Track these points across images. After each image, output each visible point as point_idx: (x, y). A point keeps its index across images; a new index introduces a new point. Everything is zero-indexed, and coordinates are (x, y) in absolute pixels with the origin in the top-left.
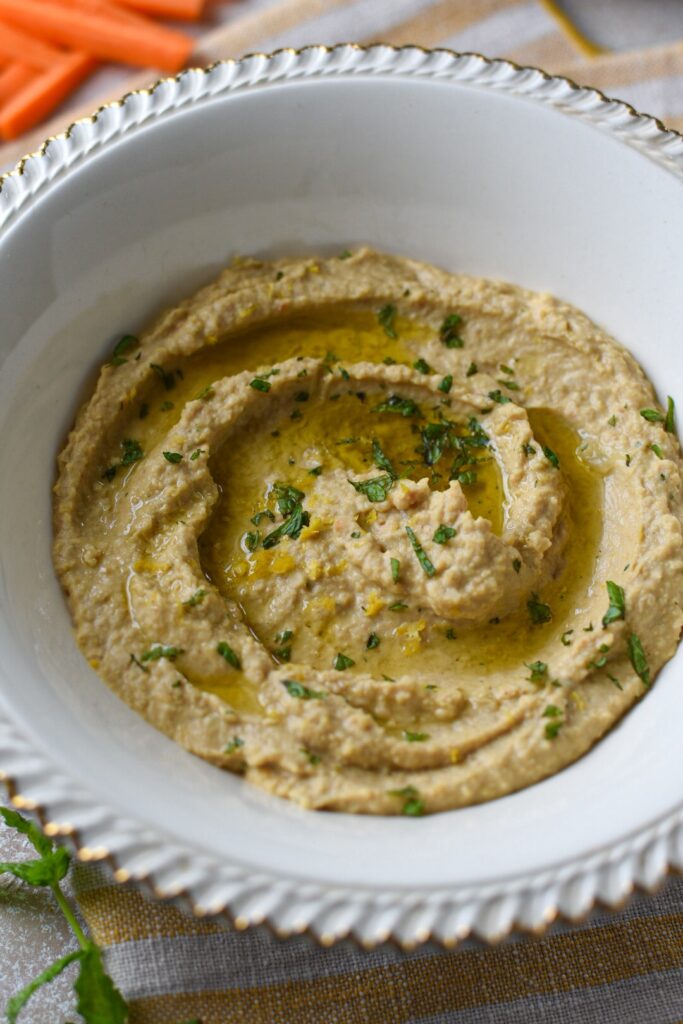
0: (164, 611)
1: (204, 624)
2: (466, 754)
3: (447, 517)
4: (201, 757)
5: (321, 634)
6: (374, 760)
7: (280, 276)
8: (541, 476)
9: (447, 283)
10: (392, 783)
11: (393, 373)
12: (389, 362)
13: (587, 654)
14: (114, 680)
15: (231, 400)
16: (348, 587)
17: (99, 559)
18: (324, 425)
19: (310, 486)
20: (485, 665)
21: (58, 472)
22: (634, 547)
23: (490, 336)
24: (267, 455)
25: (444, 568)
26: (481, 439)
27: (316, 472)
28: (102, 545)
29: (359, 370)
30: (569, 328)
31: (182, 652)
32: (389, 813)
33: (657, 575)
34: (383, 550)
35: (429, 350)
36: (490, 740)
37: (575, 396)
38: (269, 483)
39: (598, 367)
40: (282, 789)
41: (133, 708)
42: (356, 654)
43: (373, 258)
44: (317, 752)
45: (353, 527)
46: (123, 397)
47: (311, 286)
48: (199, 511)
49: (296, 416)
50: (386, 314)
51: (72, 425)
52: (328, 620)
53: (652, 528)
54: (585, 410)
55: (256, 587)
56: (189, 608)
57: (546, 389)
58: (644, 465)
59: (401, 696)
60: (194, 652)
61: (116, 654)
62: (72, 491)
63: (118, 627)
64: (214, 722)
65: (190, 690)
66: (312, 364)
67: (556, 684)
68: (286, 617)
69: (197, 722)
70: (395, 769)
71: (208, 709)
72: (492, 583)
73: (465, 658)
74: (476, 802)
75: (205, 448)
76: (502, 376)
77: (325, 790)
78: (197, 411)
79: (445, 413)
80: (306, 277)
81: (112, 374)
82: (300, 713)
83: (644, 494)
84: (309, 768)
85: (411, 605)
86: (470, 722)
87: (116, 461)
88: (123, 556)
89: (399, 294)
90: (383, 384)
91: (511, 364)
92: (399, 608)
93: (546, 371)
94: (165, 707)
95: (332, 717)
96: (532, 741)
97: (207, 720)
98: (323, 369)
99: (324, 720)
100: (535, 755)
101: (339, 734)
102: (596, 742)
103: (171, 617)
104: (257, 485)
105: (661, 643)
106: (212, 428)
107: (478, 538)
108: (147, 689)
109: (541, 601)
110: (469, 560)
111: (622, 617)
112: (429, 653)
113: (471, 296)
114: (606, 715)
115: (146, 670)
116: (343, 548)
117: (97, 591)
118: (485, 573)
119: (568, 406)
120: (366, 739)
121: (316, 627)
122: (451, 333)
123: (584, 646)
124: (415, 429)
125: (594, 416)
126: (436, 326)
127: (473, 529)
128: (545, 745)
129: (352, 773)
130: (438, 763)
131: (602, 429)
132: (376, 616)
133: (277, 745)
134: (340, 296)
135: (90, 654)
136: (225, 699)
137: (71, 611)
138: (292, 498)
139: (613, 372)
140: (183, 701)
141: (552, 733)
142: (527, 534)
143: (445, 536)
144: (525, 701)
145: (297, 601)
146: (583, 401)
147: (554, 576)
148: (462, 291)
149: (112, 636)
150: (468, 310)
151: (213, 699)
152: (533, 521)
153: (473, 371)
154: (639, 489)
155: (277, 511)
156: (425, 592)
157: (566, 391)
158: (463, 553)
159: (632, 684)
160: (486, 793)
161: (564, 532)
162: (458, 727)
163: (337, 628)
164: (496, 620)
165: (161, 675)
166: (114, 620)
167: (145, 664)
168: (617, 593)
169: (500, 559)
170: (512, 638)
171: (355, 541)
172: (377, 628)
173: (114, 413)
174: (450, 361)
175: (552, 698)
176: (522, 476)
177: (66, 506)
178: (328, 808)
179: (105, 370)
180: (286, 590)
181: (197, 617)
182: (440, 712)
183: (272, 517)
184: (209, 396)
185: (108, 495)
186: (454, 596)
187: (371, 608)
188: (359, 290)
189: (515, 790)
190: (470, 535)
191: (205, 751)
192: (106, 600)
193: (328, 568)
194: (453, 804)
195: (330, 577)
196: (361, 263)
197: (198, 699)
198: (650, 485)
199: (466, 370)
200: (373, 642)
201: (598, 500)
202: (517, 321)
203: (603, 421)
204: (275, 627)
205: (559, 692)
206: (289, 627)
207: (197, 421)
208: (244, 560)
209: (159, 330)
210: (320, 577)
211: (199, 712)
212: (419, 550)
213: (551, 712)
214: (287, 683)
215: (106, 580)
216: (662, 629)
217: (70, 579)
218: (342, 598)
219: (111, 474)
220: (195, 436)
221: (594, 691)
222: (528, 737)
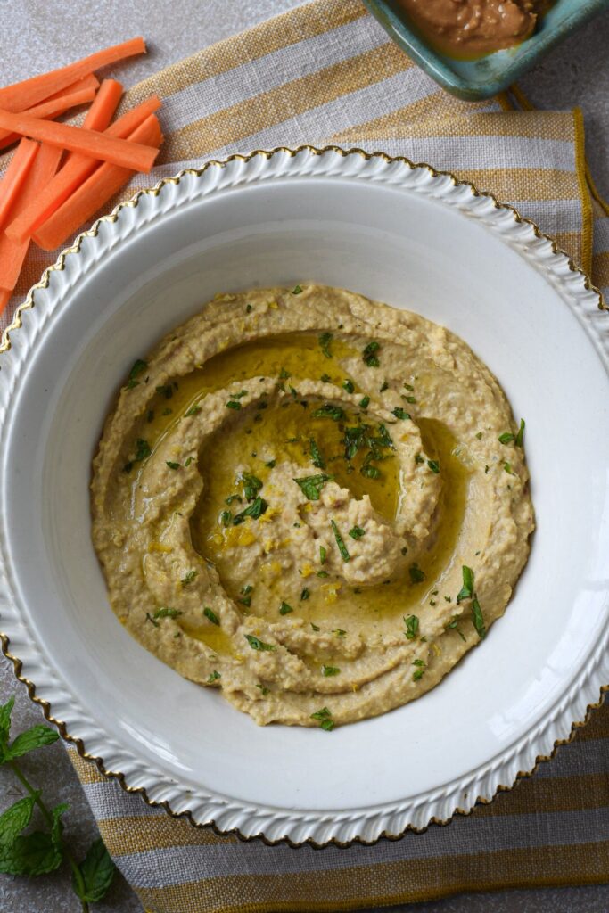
0: (169, 588)
1: (195, 595)
2: (362, 686)
3: (359, 523)
4: (193, 681)
5: (271, 587)
6: (304, 689)
7: (249, 309)
8: (425, 479)
9: (371, 314)
10: (314, 706)
11: (329, 391)
12: (326, 379)
13: (445, 619)
14: (136, 631)
15: (214, 416)
16: (290, 556)
17: (124, 541)
18: (277, 424)
19: (267, 476)
20: (378, 612)
21: (93, 472)
22: (484, 540)
23: (399, 358)
24: (237, 449)
25: (356, 556)
26: (387, 440)
27: (271, 465)
28: (125, 528)
29: (305, 387)
30: (455, 366)
31: (181, 613)
32: (312, 726)
33: (496, 565)
34: (316, 536)
35: (354, 367)
36: (378, 677)
37: (455, 410)
38: (239, 471)
39: (473, 397)
40: (244, 709)
41: (149, 650)
42: (293, 603)
43: (317, 294)
44: (267, 686)
45: (296, 518)
46: (136, 414)
47: (272, 320)
48: (191, 502)
49: (258, 419)
50: (326, 339)
51: (102, 435)
52: (276, 579)
53: (498, 526)
54: (461, 423)
55: (230, 553)
56: (186, 584)
57: (436, 403)
58: (497, 475)
59: (322, 645)
60: (189, 614)
61: (138, 612)
62: (104, 489)
63: (138, 593)
64: (202, 659)
65: (186, 639)
66: (271, 383)
67: (423, 640)
68: (248, 576)
69: (191, 661)
70: (315, 693)
71: (198, 651)
72: (387, 568)
73: (366, 606)
74: (367, 718)
75: (194, 455)
76: (404, 391)
77: (272, 712)
78: (189, 426)
79: (363, 417)
80: (269, 313)
81: (129, 395)
82: (258, 659)
83: (495, 499)
84: (262, 697)
85: (332, 574)
86: (368, 661)
87: (132, 457)
88: (140, 538)
89: (335, 326)
90: (321, 397)
91: (412, 381)
92: (324, 574)
93: (437, 390)
94: (170, 650)
95: (279, 664)
96: (405, 681)
97: (197, 658)
98: (279, 387)
99: (273, 666)
100: (406, 690)
101: (282, 675)
102: (445, 676)
103: (174, 592)
104: (230, 475)
105: (495, 609)
106: (199, 438)
107: (379, 540)
108: (158, 638)
109: (420, 567)
110: (372, 554)
111: (471, 596)
112: (342, 602)
113: (387, 330)
114: (454, 661)
115: (157, 625)
116: (288, 531)
117: (123, 567)
118: (383, 561)
119: (450, 418)
120: (300, 679)
121: (268, 582)
122: (371, 355)
123: (444, 613)
124: (341, 427)
125: (467, 428)
126: (361, 348)
127: (377, 533)
128: (413, 685)
129: (289, 697)
130: (345, 691)
131: (472, 440)
132: (309, 577)
133: (242, 681)
134: (292, 329)
135: (120, 613)
136: (208, 644)
137: (106, 579)
138: (254, 484)
139: (483, 402)
140: (182, 646)
141: (417, 677)
142: (413, 526)
143: (358, 533)
144: (403, 651)
145: (256, 564)
146: (461, 414)
147: (429, 549)
148: (381, 324)
149: (134, 600)
150: (385, 340)
151: (201, 645)
152: (418, 516)
153: (385, 387)
154: (492, 494)
155: (243, 495)
156: (341, 569)
157: (449, 406)
158: (369, 547)
159: (473, 637)
160: (373, 713)
161: (438, 517)
162: (359, 666)
163: (283, 584)
164: (388, 582)
165: (167, 628)
166: (136, 589)
167: (158, 620)
168: (469, 574)
169: (393, 551)
170: (398, 592)
171: (296, 529)
172: (308, 584)
173: (131, 424)
174: (369, 378)
175: (420, 651)
176: (413, 478)
177: (100, 500)
178: (275, 723)
179: (124, 392)
180: (248, 558)
181: (191, 590)
182: (347, 655)
183: (240, 500)
184: (197, 411)
185: (128, 484)
186: (361, 577)
187: (305, 573)
188: (308, 324)
189: (392, 710)
190: (375, 536)
191: (195, 679)
192: (130, 574)
193: (277, 544)
194: (352, 720)
195: (280, 548)
196: (308, 297)
197: (191, 645)
198: (500, 493)
199: (380, 386)
200: (305, 595)
201: (465, 491)
202: (419, 351)
203: (473, 434)
204: (242, 583)
205: (424, 646)
206: (250, 583)
207: (189, 434)
208: (220, 534)
209: (162, 355)
210: (272, 550)
211: (192, 654)
212: (340, 539)
213: (417, 663)
214: (249, 637)
215: (129, 558)
216: (497, 599)
217: (105, 557)
218: (286, 564)
219: (129, 468)
220: (187, 446)
221: (448, 641)
222: (402, 677)
